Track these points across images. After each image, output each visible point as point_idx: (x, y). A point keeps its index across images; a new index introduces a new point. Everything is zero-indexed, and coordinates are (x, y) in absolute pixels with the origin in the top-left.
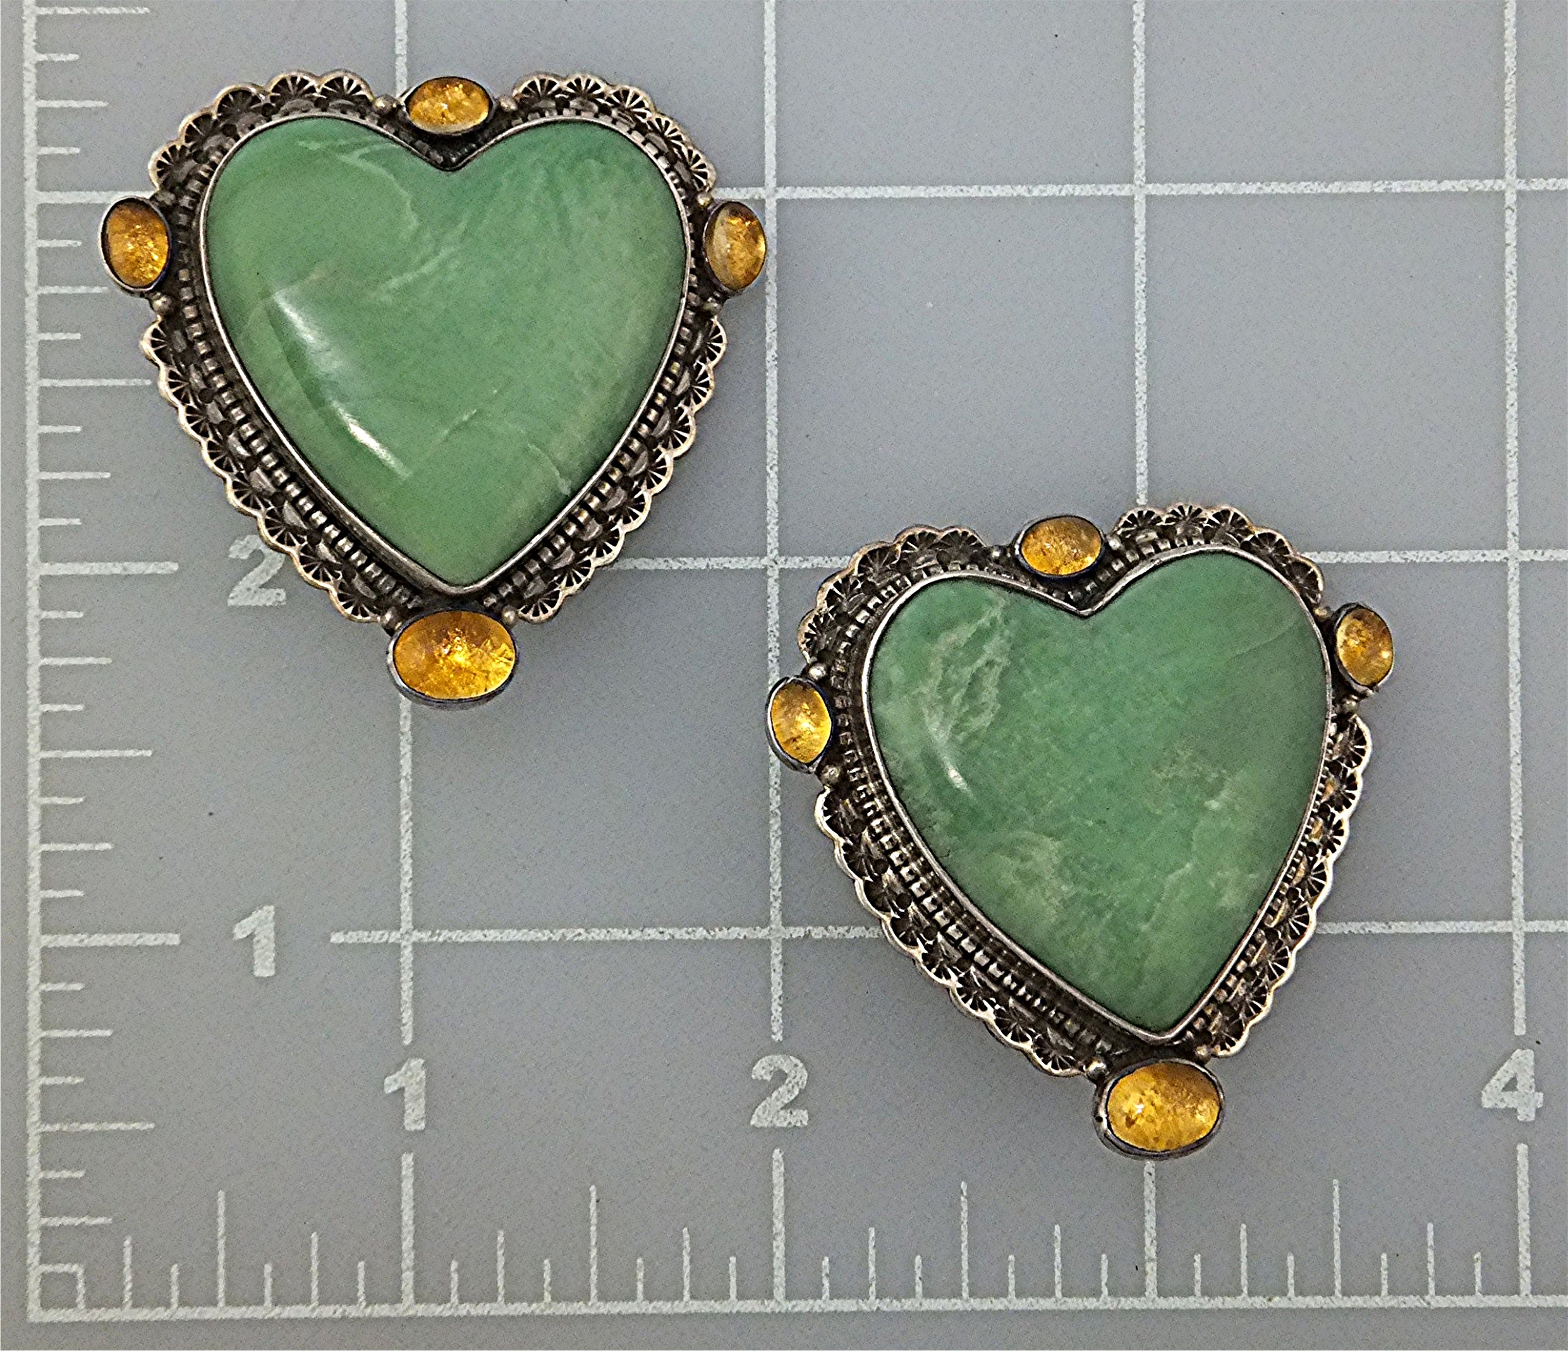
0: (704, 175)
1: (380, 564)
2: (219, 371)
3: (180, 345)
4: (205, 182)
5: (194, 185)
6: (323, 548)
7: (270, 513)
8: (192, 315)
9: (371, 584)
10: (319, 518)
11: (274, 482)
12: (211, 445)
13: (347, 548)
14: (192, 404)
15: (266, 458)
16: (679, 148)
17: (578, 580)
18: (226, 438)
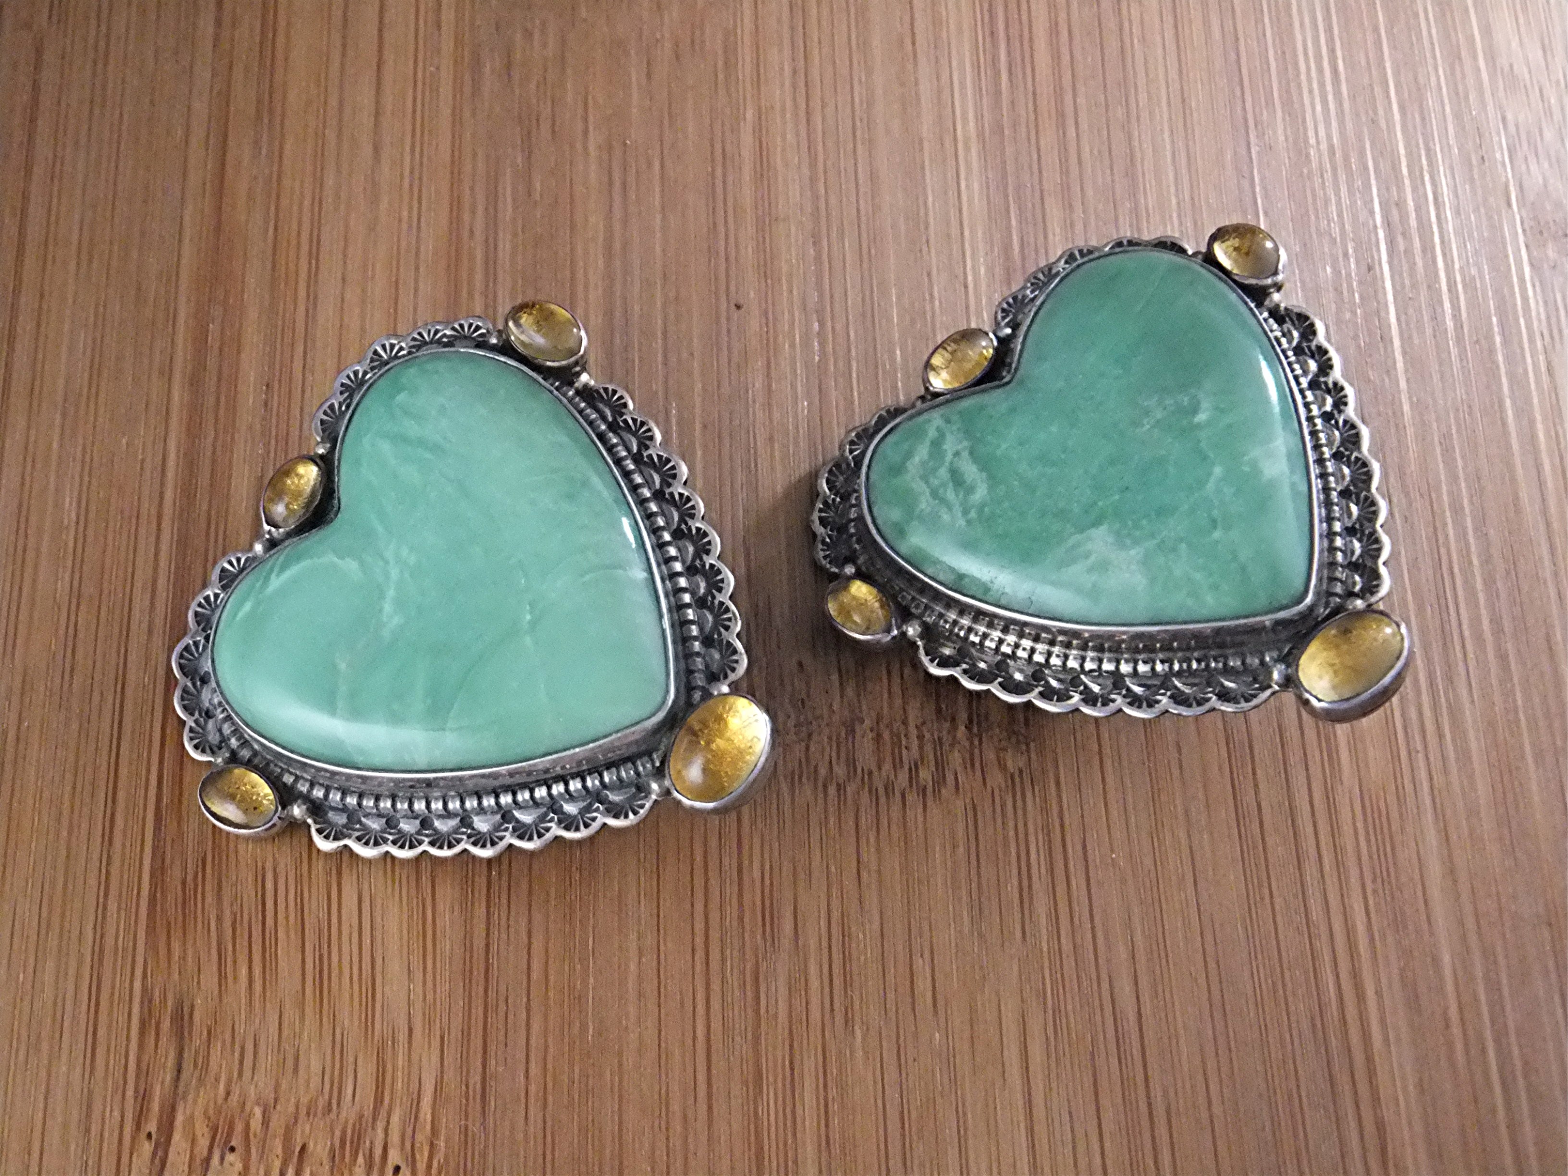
0: (478, 328)
1: (609, 767)
3: (341, 819)
4: (229, 718)
5: (227, 729)
6: (568, 806)
7: (515, 830)
8: (322, 793)
9: (620, 785)
10: (541, 792)
11: (491, 811)
12: (432, 844)
13: (579, 786)
14: (391, 838)
15: (468, 805)
16: (445, 335)
18: (434, 828)
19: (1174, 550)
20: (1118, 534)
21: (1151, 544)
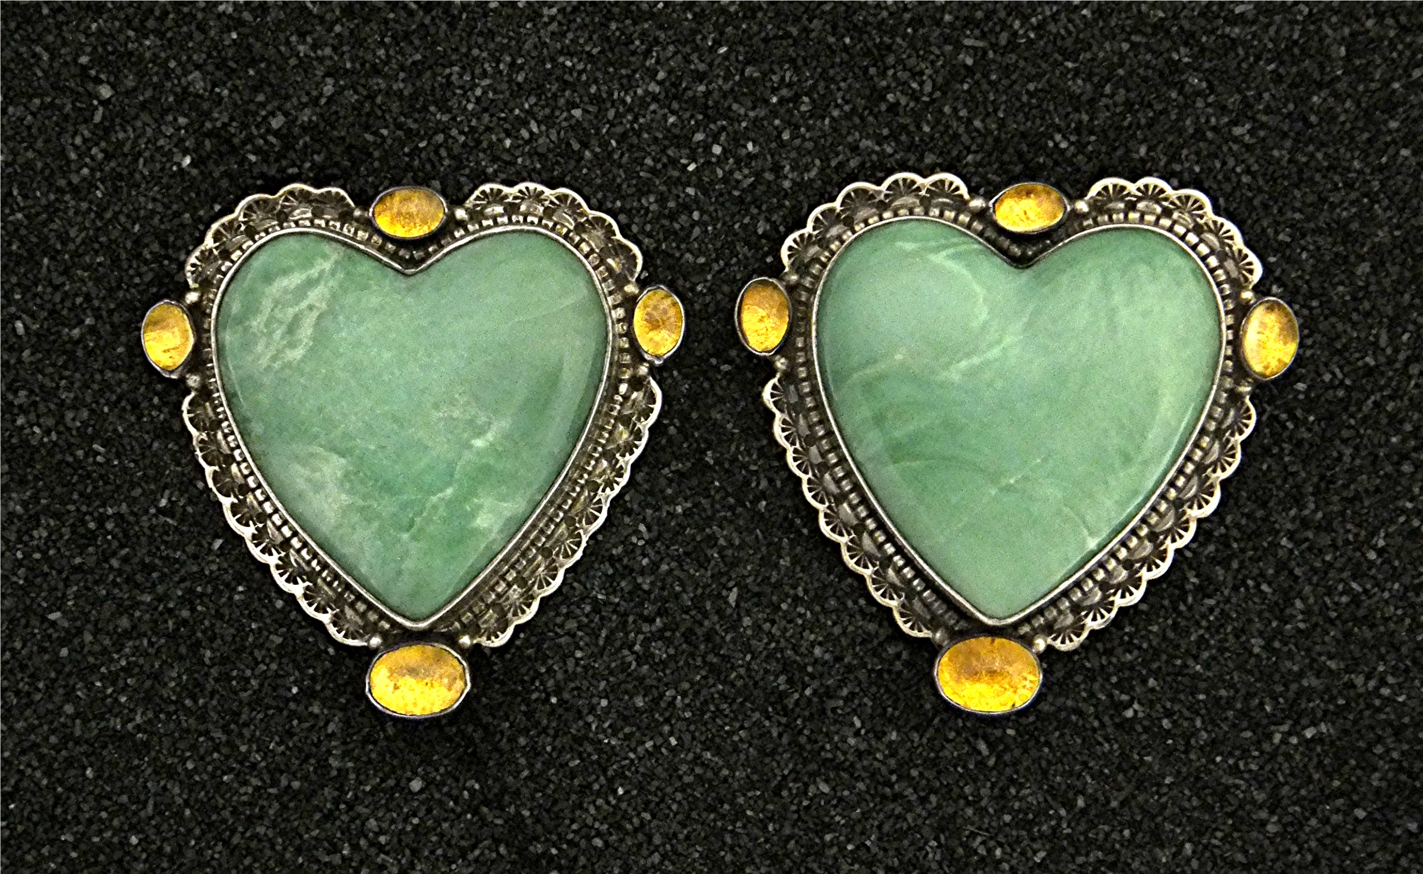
0: (1251, 272)
1: (934, 593)
2: (820, 422)
3: (793, 398)
4: (824, 265)
5: (815, 268)
6: (890, 572)
7: (852, 540)
8: (804, 375)
9: (927, 606)
10: (890, 549)
11: (857, 516)
12: (810, 481)
13: (910, 576)
14: (798, 446)
15: (852, 496)
16: (1230, 247)
17: (1103, 617)
18: (822, 476)
19: (369, 521)
20: (346, 475)
21: (361, 503)
